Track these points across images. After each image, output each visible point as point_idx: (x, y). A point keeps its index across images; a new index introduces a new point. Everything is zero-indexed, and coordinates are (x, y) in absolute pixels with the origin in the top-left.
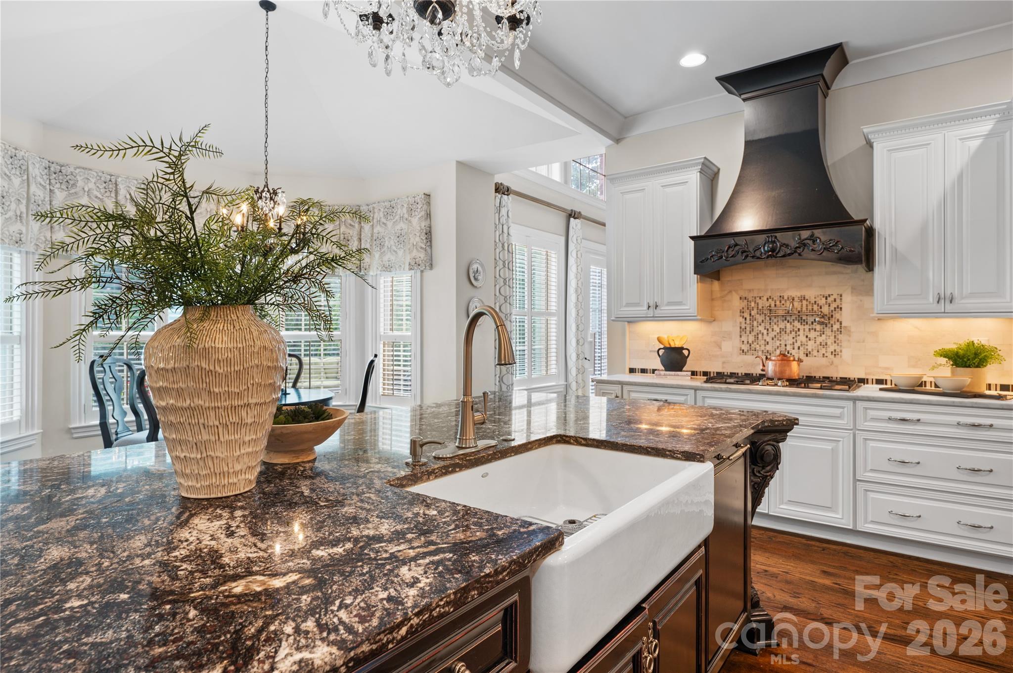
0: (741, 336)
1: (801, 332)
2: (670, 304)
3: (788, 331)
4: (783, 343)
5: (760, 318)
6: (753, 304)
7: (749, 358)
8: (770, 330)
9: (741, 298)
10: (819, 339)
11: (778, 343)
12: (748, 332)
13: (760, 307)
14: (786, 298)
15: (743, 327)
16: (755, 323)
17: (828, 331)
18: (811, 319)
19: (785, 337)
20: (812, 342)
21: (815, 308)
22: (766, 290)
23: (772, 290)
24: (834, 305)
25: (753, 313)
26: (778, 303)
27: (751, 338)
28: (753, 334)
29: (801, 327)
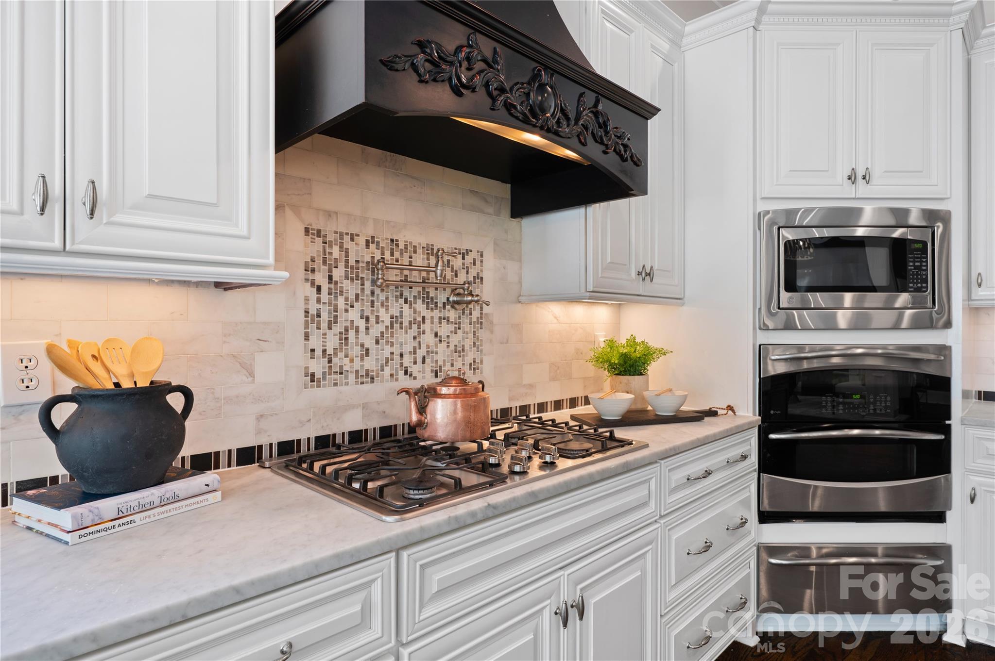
0: (307, 337)
1: (427, 327)
3: (406, 324)
4: (396, 350)
5: (351, 289)
6: (336, 251)
7: (325, 394)
8: (372, 320)
9: (307, 230)
10: (455, 339)
11: (388, 350)
12: (324, 325)
13: (352, 262)
14: (402, 246)
15: (313, 311)
16: (341, 302)
17: (465, 322)
18: (442, 298)
19: (400, 336)
20: (444, 344)
21: (449, 274)
22: (364, 220)
23: (376, 221)
24: (473, 272)
25: (338, 274)
26: (387, 255)
27: (332, 342)
28: (338, 328)
29: (428, 314)
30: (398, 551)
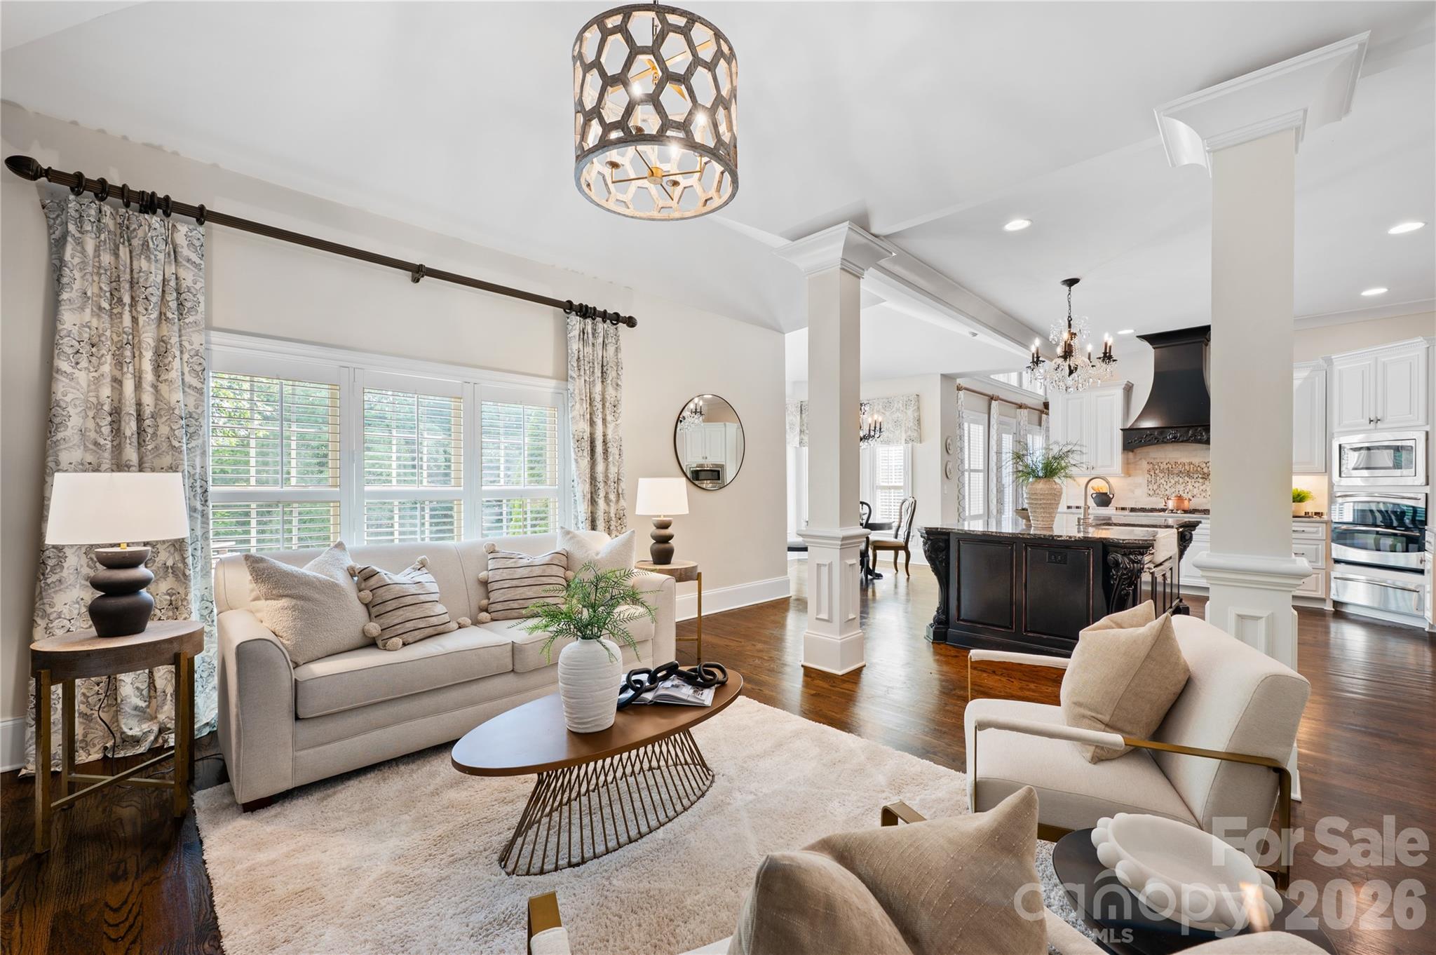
0: (1148, 486)
1: (1189, 484)
2: (1102, 466)
3: (1181, 483)
4: (1178, 490)
5: (1161, 475)
6: (1156, 467)
7: (1153, 499)
8: (1168, 482)
9: (1148, 463)
10: (1202, 488)
11: (1174, 490)
12: (1153, 483)
13: (1161, 468)
14: (1179, 463)
15: (1150, 480)
16: (1158, 478)
17: (1207, 482)
18: (1196, 476)
19: (1178, 486)
21: (1199, 469)
22: (1166, 458)
23: (1169, 458)
25: (1156, 472)
26: (1174, 466)
27: (1155, 487)
28: (1158, 484)
29: (1190, 481)
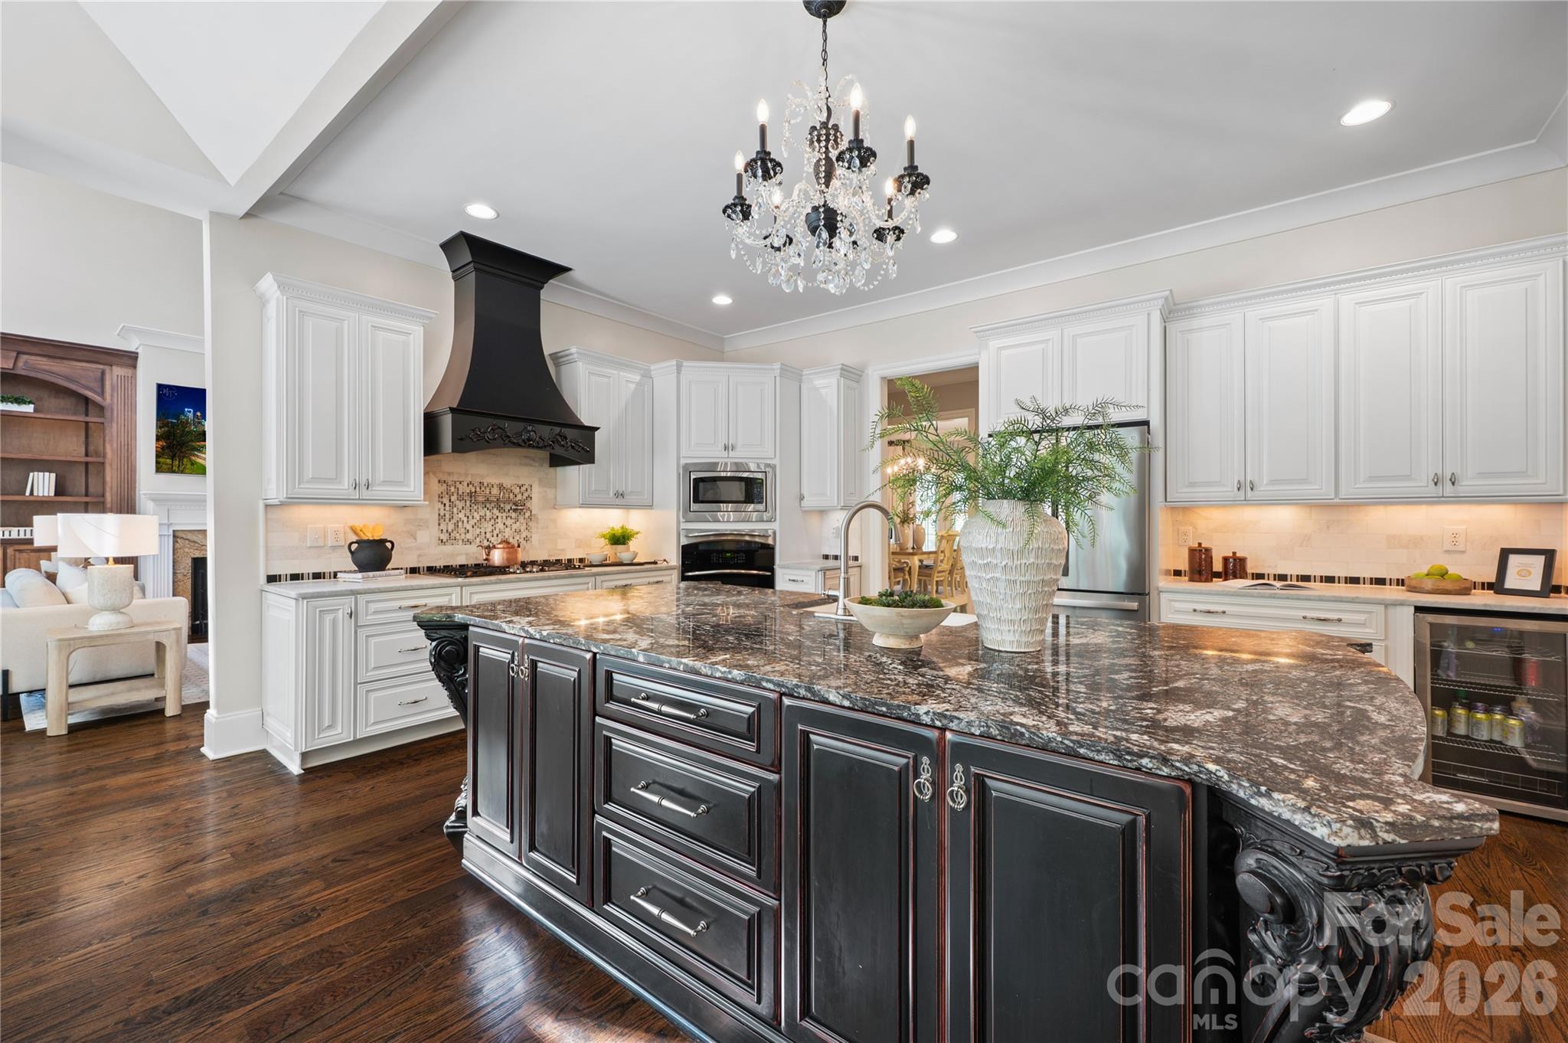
0: (439, 524)
1: (499, 520)
2: (385, 482)
3: (488, 519)
4: (483, 531)
5: (460, 505)
6: (453, 489)
7: (448, 549)
8: (470, 517)
9: (439, 481)
10: (514, 527)
12: (447, 520)
13: (460, 493)
14: (485, 485)
15: (442, 514)
16: (455, 510)
17: (521, 518)
18: (508, 507)
19: (485, 524)
20: (509, 529)
21: (511, 495)
22: (467, 475)
23: (472, 475)
24: (526, 495)
25: (453, 498)
26: (478, 489)
27: (451, 527)
28: (453, 521)
29: (500, 515)
30: (462, 587)
